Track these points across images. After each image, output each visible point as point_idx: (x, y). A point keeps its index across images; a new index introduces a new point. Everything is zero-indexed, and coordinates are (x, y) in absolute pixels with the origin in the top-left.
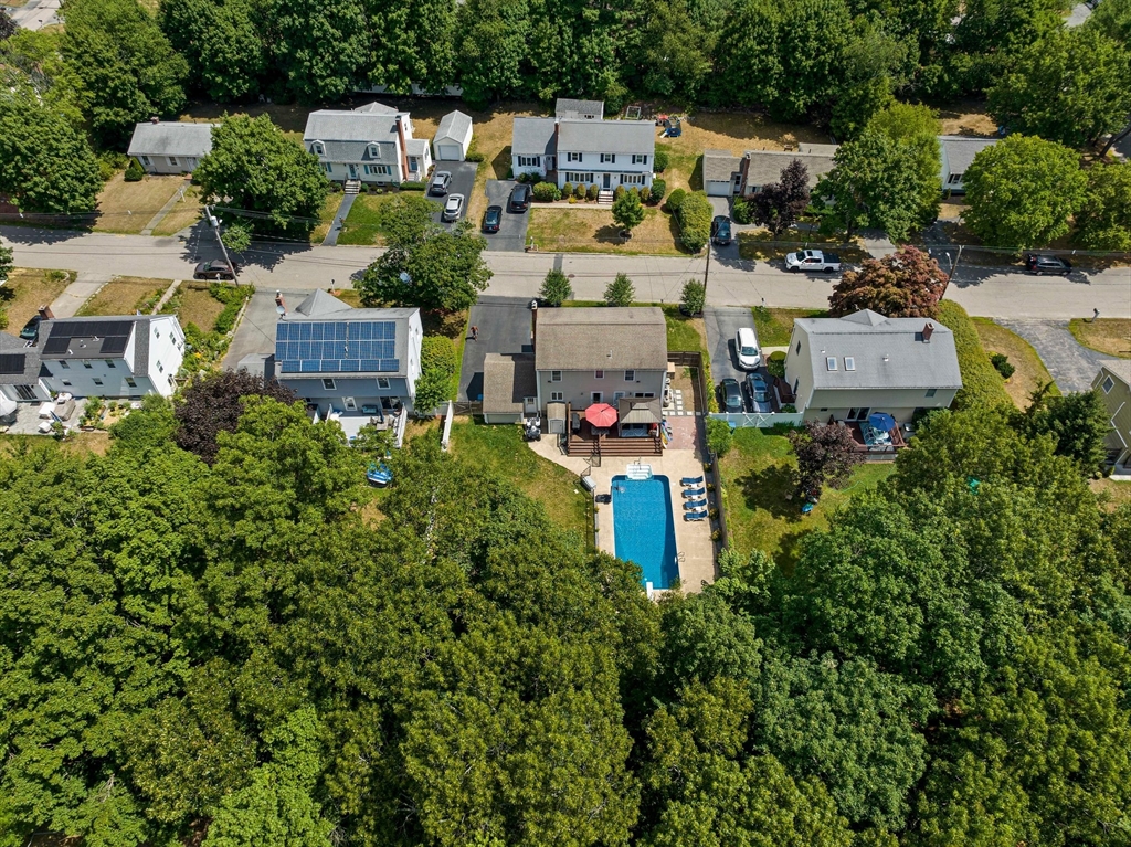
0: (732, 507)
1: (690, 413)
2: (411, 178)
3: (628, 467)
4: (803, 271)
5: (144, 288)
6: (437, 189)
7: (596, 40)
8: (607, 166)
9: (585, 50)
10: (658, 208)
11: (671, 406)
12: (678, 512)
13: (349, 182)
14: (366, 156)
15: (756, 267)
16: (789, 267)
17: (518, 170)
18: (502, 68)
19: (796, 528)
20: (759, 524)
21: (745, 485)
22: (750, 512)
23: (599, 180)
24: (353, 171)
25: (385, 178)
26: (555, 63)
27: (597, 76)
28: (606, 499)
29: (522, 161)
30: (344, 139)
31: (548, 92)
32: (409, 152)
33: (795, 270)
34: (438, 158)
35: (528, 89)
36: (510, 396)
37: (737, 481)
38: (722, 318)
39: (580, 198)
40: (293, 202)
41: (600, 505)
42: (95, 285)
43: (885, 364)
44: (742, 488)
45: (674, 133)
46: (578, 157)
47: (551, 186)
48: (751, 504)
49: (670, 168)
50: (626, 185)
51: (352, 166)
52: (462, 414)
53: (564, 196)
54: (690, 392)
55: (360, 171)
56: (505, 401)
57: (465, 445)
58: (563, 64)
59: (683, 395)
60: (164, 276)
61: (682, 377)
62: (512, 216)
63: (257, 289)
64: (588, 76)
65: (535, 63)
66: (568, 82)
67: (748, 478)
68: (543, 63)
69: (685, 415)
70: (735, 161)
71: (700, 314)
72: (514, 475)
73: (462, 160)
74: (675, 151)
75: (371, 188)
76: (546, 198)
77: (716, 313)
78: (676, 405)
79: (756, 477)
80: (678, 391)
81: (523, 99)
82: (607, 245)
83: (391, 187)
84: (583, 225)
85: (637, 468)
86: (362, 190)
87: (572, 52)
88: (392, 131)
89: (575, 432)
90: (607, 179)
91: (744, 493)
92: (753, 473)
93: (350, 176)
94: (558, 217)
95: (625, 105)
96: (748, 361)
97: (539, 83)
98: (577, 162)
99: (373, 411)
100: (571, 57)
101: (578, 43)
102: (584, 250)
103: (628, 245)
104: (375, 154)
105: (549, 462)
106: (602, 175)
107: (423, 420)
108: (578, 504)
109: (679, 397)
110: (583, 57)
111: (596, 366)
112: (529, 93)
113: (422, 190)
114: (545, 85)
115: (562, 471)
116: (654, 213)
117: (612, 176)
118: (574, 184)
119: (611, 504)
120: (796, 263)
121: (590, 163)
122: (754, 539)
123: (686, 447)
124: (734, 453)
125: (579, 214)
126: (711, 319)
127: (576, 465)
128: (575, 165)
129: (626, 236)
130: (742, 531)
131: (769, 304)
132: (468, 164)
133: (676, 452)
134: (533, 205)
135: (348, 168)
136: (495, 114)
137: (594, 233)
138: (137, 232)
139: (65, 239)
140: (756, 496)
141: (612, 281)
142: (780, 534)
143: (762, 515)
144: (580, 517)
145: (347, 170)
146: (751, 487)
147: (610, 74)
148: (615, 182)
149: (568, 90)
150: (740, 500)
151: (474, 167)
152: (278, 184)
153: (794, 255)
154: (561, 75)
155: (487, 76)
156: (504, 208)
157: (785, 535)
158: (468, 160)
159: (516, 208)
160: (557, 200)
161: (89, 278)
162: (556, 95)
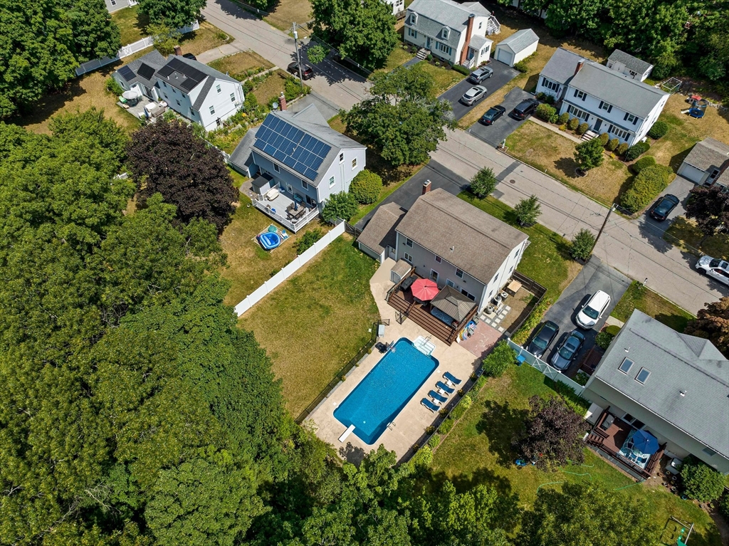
0: (465, 419)
1: (501, 329)
2: (465, 63)
3: (420, 337)
4: (708, 276)
5: (256, 63)
6: (473, 78)
7: (673, 11)
8: (603, 113)
9: (658, 17)
10: (625, 165)
11: (493, 315)
12: (423, 392)
13: (423, 50)
14: (439, 36)
15: (670, 252)
16: (697, 266)
17: (540, 89)
18: (581, 9)
19: (500, 471)
20: (473, 447)
21: (491, 409)
22: (475, 431)
23: (592, 122)
24: (428, 43)
25: (446, 56)
26: (629, 20)
27: (658, 42)
28: (383, 348)
29: (545, 83)
30: (431, 17)
31: (611, 41)
32: (472, 44)
33: (702, 272)
34: (496, 57)
35: (600, 33)
36: (380, 239)
37: (488, 404)
38: (600, 275)
39: (570, 128)
40: (354, 43)
41: (375, 351)
42: (236, 50)
43: (678, 397)
44: (486, 410)
45: (696, 113)
46: (582, 95)
47: (553, 110)
48: (481, 427)
49: (666, 139)
50: (612, 135)
51: (429, 39)
52: (351, 234)
53: (559, 122)
54: (517, 314)
55: (433, 45)
56: (375, 240)
57: (334, 255)
58: (635, 22)
59: (510, 313)
60: (273, 61)
61: (522, 299)
62: (509, 119)
63: (313, 92)
64: (650, 40)
65: (612, 14)
66: (632, 39)
67: (499, 407)
68: (618, 15)
69: (497, 328)
70: (722, 156)
71: (584, 261)
72: (343, 293)
73: (511, 66)
74: (684, 128)
75: (433, 59)
76: (544, 118)
77: (599, 268)
78: (497, 316)
79: (505, 409)
80: (508, 308)
81: (592, 40)
82: (560, 173)
83: (448, 64)
84: (555, 149)
85: (425, 342)
86: (427, 59)
87: (647, 15)
88: (464, 24)
89: (402, 289)
90: (599, 122)
91: (485, 415)
92: (506, 406)
93: (426, 46)
94: (541, 135)
95: (670, 75)
96: (584, 319)
97: (610, 32)
98: (580, 100)
99: (299, 200)
100: (643, 18)
101: (656, 9)
102: (540, 168)
103: (578, 181)
104: (445, 36)
105: (373, 299)
106: (596, 118)
107: (326, 223)
108: (363, 339)
109: (505, 312)
110: (654, 22)
111: (438, 251)
112: (598, 36)
113: (465, 74)
114: (613, 35)
115: (374, 309)
116: (620, 167)
117: (604, 122)
118: (571, 116)
119: (383, 355)
120: (706, 266)
121: (590, 105)
122: (459, 452)
123: (474, 352)
124: (506, 380)
125: (559, 140)
126: (590, 270)
127: (387, 312)
128: (578, 101)
129: (581, 173)
130: (455, 441)
131: (652, 286)
132: (513, 71)
133: (464, 351)
134: (532, 118)
135: (426, 39)
136: (566, 44)
137: (558, 158)
138: (283, 30)
139: (245, 18)
140: (491, 424)
141: (527, 198)
142: (482, 466)
143: (482, 440)
144: (356, 348)
145: (425, 41)
146: (495, 414)
147: (670, 46)
148: (604, 128)
149: (630, 46)
150: (477, 417)
151: (516, 74)
152: (349, 26)
153: (710, 259)
154: (630, 31)
155: (566, 11)
156: (508, 112)
157: (486, 470)
158: (516, 68)
159: (517, 115)
160: (552, 122)
161: (236, 45)
162: (617, 46)
